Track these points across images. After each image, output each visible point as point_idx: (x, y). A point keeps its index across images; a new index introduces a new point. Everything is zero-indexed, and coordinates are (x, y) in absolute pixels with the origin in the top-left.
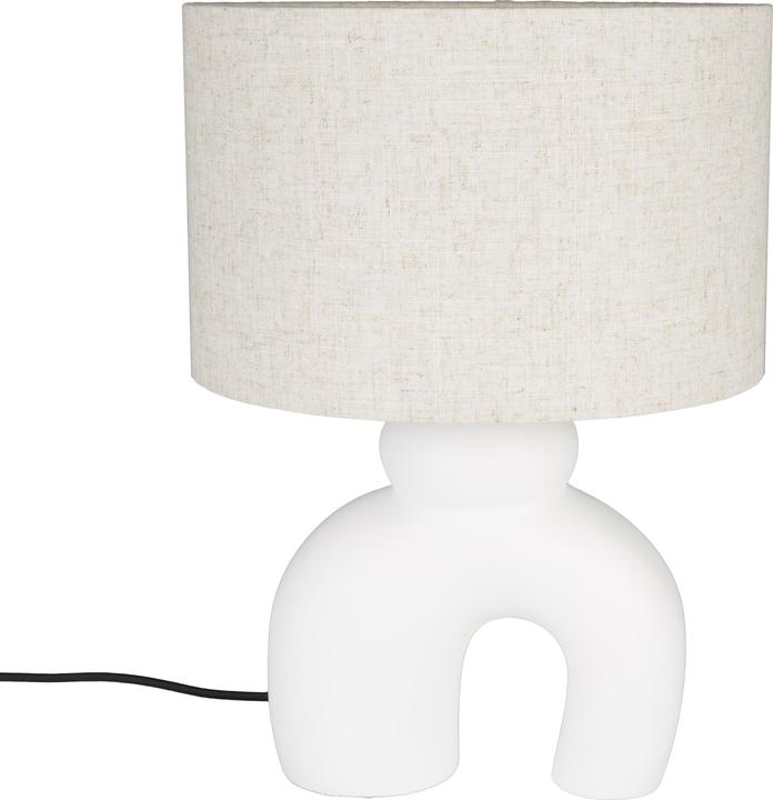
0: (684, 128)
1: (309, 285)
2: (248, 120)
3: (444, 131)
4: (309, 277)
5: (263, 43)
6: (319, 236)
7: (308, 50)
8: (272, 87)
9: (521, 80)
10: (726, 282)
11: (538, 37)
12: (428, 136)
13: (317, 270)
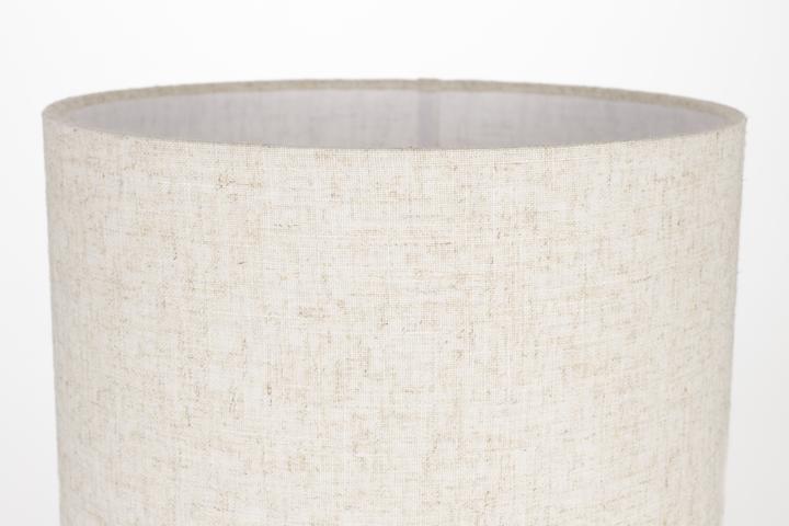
0: (647, 289)
1: (174, 480)
2: (102, 269)
3: (341, 304)
4: (174, 470)
5: (117, 178)
6: (186, 422)
7: (169, 193)
8: (128, 234)
9: (440, 241)
10: (690, 463)
11: (463, 186)
12: (321, 309)
13: (183, 463)
